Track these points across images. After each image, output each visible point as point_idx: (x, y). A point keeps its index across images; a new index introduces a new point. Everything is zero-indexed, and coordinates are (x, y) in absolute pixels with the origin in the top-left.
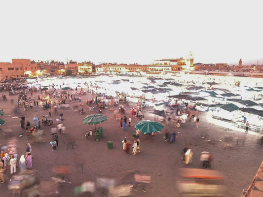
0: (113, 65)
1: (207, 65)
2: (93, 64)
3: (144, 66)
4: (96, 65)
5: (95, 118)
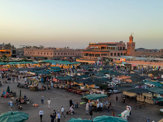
0: (39, 48)
1: (151, 50)
2: (13, 47)
3: (76, 50)
4: (17, 48)
5: (12, 116)
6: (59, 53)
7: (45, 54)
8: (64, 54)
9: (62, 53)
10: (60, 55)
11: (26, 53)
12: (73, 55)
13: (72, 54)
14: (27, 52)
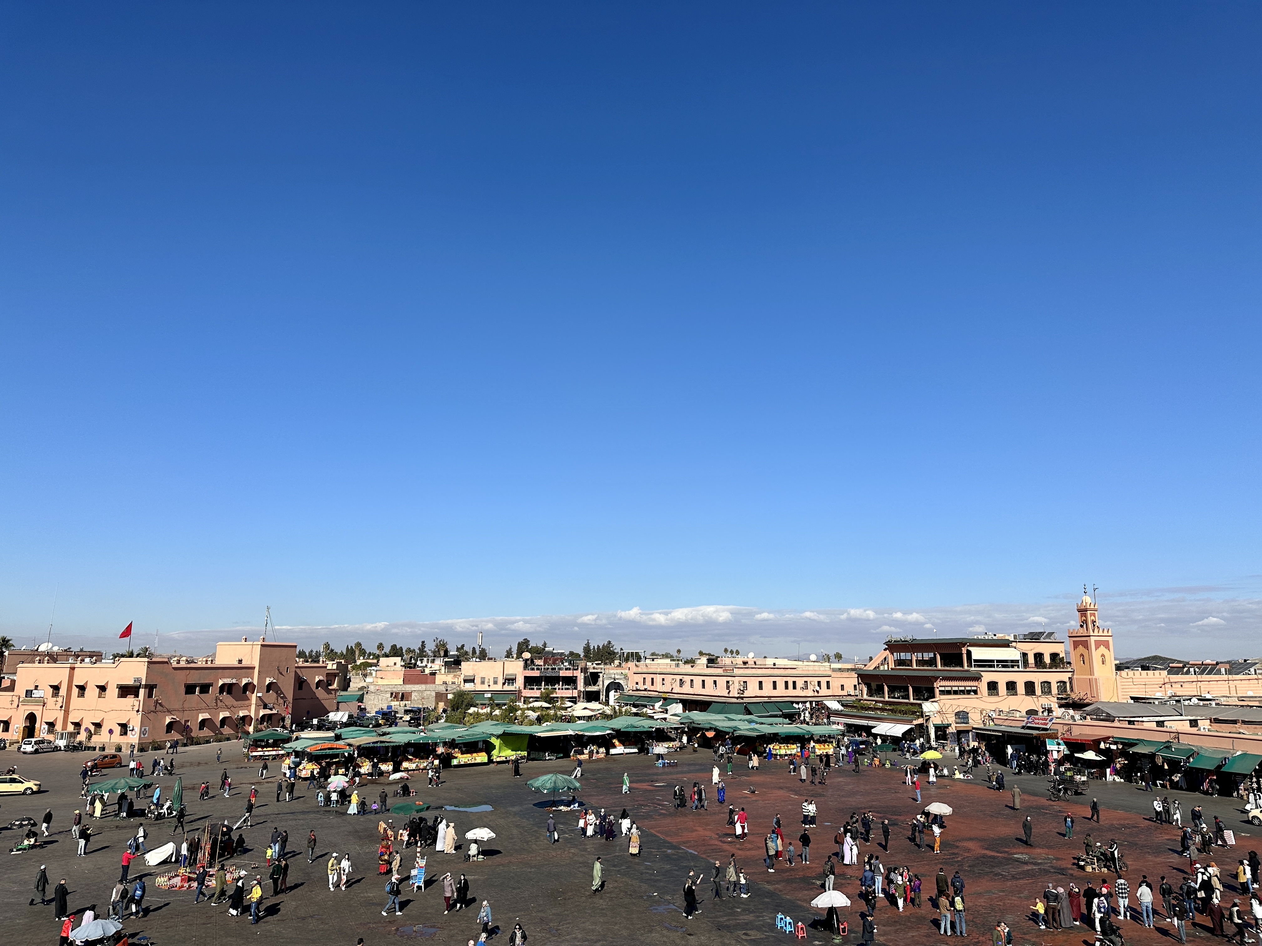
6: (761, 683)
7: (704, 687)
8: (787, 687)
9: (775, 683)
10: (768, 690)
11: (637, 683)
12: (829, 692)
13: (824, 685)
14: (639, 679)
